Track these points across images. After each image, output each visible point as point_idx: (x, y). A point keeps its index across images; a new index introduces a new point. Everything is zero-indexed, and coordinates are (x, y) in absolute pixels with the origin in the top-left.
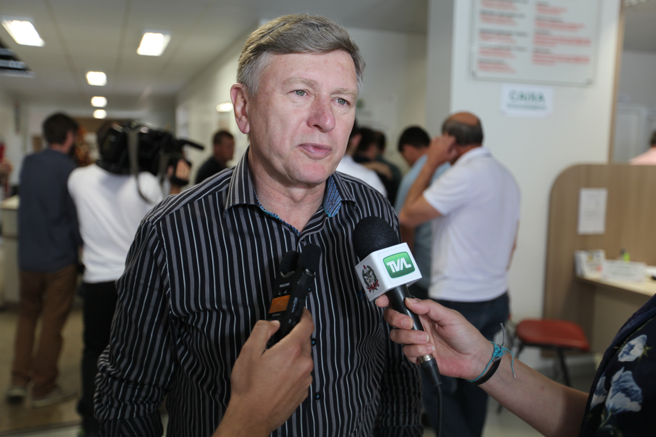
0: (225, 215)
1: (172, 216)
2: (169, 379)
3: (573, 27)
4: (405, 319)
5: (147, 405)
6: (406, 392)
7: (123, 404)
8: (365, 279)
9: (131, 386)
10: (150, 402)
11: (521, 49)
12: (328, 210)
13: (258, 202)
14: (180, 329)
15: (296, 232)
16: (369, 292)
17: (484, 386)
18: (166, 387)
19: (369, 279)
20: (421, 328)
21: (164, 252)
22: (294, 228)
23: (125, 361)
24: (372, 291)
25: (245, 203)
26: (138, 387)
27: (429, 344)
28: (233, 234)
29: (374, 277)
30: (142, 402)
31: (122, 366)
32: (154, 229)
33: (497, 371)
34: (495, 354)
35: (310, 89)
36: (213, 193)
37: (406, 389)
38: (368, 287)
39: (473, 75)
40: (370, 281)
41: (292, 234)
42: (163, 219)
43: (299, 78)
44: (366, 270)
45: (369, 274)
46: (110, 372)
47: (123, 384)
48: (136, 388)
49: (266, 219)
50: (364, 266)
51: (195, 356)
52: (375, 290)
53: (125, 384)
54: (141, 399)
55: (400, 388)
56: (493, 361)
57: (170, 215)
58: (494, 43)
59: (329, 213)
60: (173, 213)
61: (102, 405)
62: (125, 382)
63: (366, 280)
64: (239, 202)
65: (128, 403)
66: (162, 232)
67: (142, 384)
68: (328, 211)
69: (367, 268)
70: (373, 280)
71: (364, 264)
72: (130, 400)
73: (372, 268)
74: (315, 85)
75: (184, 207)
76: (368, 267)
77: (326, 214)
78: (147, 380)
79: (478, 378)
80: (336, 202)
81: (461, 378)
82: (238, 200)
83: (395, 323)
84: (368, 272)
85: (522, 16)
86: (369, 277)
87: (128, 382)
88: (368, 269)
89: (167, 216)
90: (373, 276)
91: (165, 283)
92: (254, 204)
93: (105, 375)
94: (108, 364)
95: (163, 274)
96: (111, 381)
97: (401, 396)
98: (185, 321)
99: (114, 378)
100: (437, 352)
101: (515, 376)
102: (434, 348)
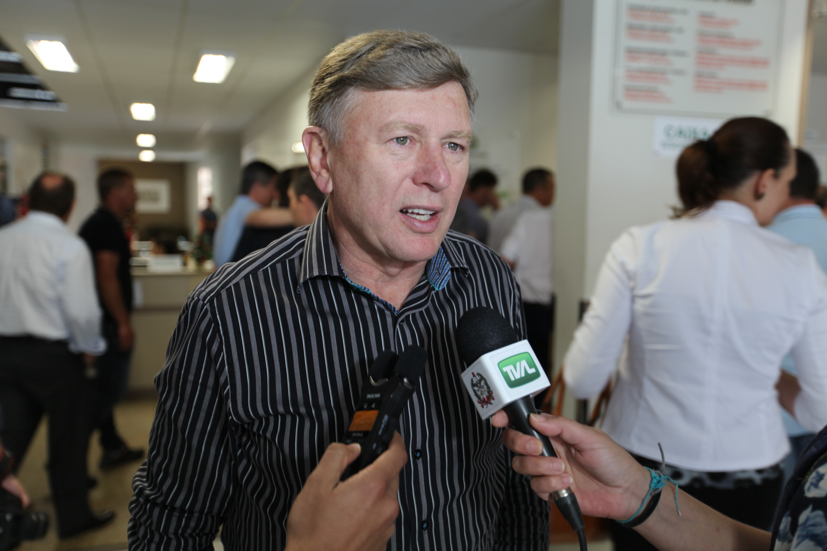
0: (300, 290)
1: (229, 291)
2: (226, 504)
3: (746, 44)
4: (532, 442)
5: (197, 539)
6: (530, 513)
7: (165, 538)
8: (475, 391)
9: (176, 514)
10: (201, 534)
11: (679, 73)
12: (433, 281)
13: (343, 273)
14: (240, 438)
15: (393, 311)
16: (481, 407)
17: (640, 528)
18: (222, 515)
19: (480, 391)
20: (552, 453)
21: (220, 339)
22: (390, 305)
23: (169, 481)
24: (485, 406)
25: (326, 274)
26: (186, 515)
27: (565, 475)
28: (311, 314)
29: (487, 388)
30: (191, 535)
31: (165, 488)
32: (207, 309)
33: (657, 508)
34: (653, 485)
35: (415, 136)
36: (282, 261)
37: (530, 508)
38: (479, 401)
39: (618, 106)
40: (482, 394)
41: (387, 313)
42: (218, 295)
43: (401, 122)
44: (476, 378)
45: (480, 383)
46: (148, 496)
47: (166, 511)
48: (183, 516)
49: (353, 295)
50: (473, 373)
51: (261, 472)
52: (489, 405)
53: (169, 511)
54: (189, 531)
55: (523, 507)
56: (651, 494)
57: (227, 289)
58: (644, 64)
59: (435, 285)
60: (231, 286)
61: (138, 539)
62: (169, 508)
63: (477, 392)
64: (319, 273)
65: (172, 536)
66: (217, 313)
67: (191, 511)
68: (434, 283)
69: (477, 377)
70: (486, 392)
71: (472, 371)
72: (176, 533)
73: (484, 376)
74: (421, 131)
75: (245, 280)
76: (479, 374)
77: (431, 286)
78: (198, 507)
79: (632, 518)
80: (444, 271)
81: (609, 518)
82: (318, 270)
83: (518, 448)
84: (478, 382)
85: (680, 30)
86: (480, 388)
87: (173, 509)
88: (479, 377)
89: (222, 292)
90: (485, 387)
91: (222, 380)
92: (338, 275)
93: (141, 500)
94: (146, 485)
95: (219, 368)
96: (150, 507)
97: (524, 518)
98: (248, 427)
99: (154, 504)
100: (576, 484)
101: (680, 514)
102: (571, 480)
